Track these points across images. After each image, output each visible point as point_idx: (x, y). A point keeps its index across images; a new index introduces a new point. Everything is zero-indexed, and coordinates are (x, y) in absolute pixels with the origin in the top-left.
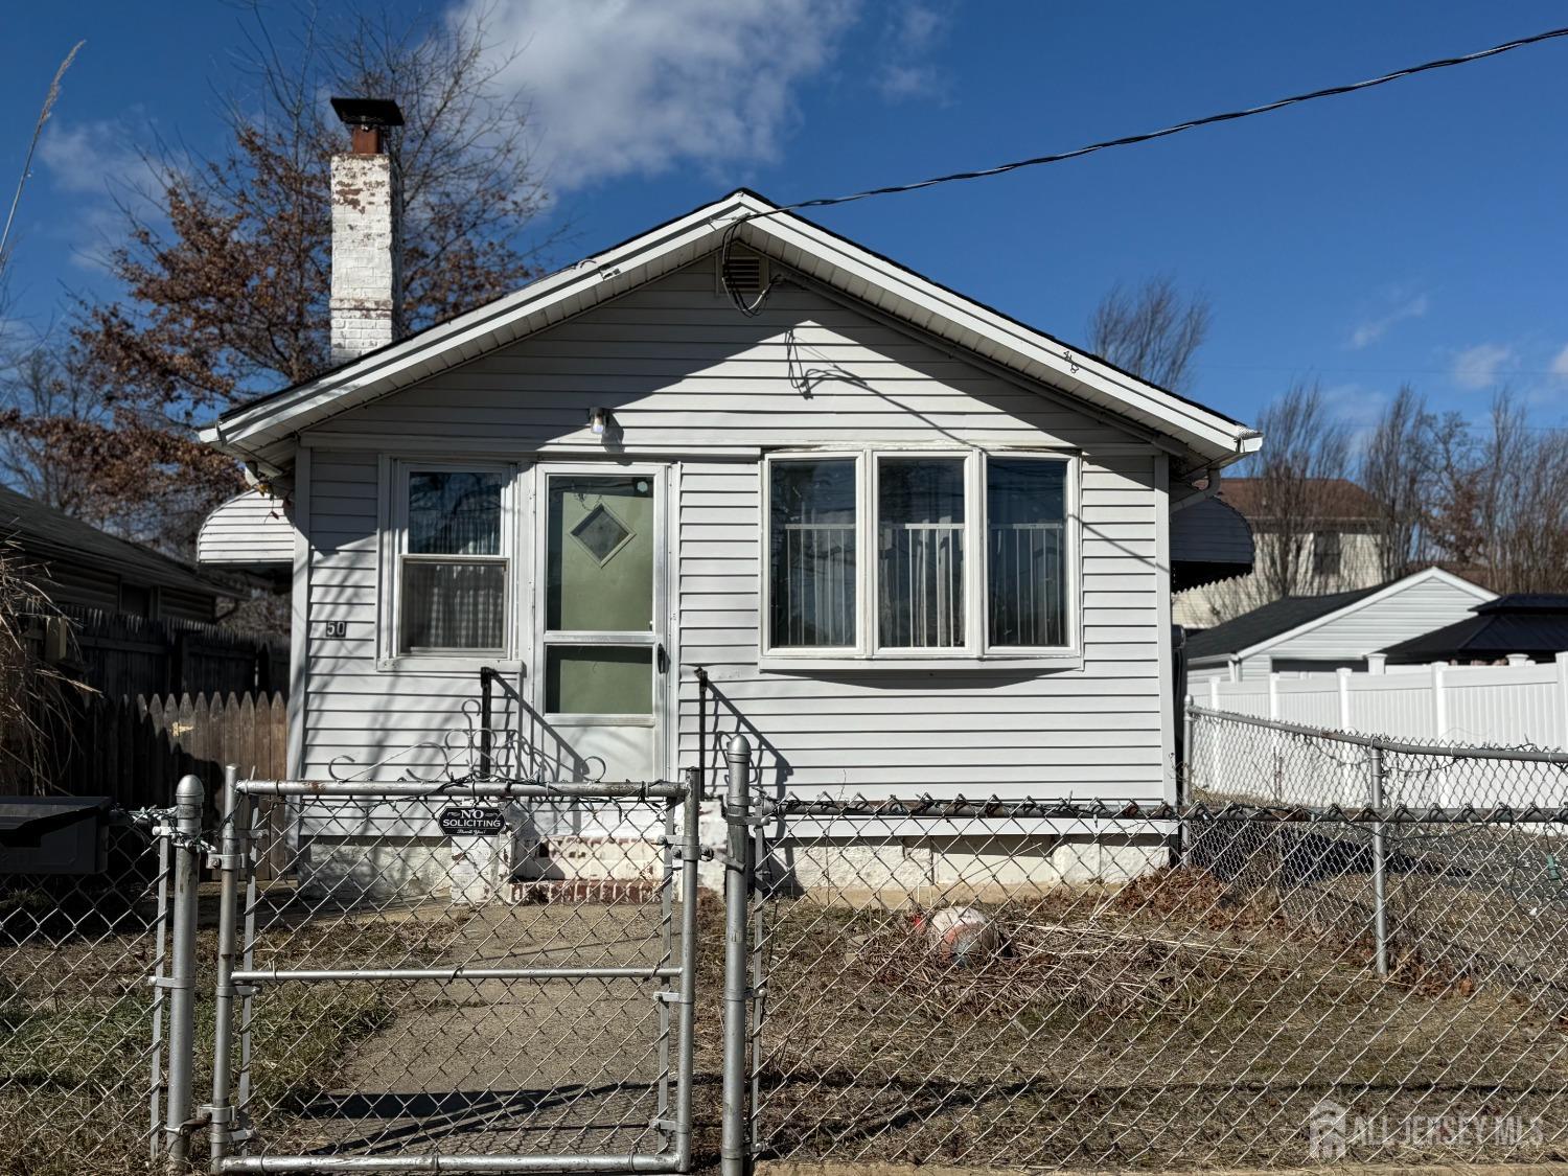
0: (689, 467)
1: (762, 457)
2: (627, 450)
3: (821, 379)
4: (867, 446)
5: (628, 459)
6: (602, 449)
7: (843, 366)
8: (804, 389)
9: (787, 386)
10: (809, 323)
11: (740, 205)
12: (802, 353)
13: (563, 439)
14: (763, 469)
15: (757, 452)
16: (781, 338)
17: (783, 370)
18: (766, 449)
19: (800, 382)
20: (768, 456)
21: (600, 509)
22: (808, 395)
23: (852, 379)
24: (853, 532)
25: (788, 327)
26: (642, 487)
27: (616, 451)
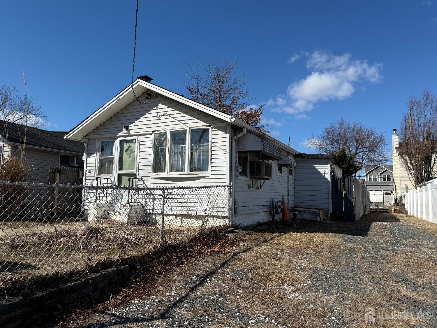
0: (141, 137)
1: (153, 133)
2: (131, 134)
3: (162, 116)
4: (168, 129)
5: (132, 136)
6: (127, 134)
7: (166, 112)
8: (159, 118)
9: (156, 118)
10: (161, 104)
11: (138, 81)
12: (159, 111)
13: (121, 133)
14: (153, 136)
15: (151, 132)
16: (155, 108)
17: (156, 115)
18: (153, 131)
19: (159, 117)
20: (154, 133)
21: (130, 147)
22: (160, 119)
23: (168, 115)
24: (166, 148)
25: (157, 106)
26: (134, 141)
27: (129, 135)
